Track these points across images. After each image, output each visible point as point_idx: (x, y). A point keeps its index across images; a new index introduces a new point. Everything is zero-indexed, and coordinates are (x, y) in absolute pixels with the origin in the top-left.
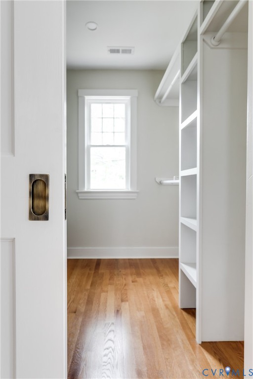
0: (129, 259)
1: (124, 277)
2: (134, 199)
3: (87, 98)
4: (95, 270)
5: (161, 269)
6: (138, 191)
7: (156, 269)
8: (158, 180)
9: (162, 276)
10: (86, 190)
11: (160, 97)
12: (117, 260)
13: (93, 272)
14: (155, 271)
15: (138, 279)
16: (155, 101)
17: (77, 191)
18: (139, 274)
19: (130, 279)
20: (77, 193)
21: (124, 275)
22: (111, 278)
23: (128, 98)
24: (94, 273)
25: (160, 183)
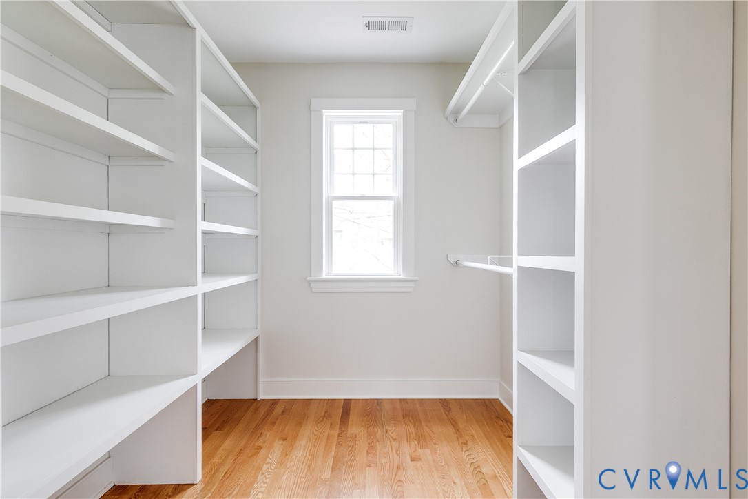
0: (401, 400)
1: (394, 444)
2: (410, 292)
3: (327, 113)
4: (340, 428)
5: (461, 427)
6: (417, 278)
7: (453, 425)
8: (452, 259)
9: (466, 444)
10: (324, 276)
11: (457, 111)
12: (379, 402)
13: (336, 432)
14: (451, 429)
15: (420, 452)
16: (447, 118)
17: (309, 278)
18: (421, 439)
19: (407, 450)
20: (309, 282)
21: (395, 440)
22: (371, 449)
23: (398, 114)
24: (339, 434)
25: (457, 264)
